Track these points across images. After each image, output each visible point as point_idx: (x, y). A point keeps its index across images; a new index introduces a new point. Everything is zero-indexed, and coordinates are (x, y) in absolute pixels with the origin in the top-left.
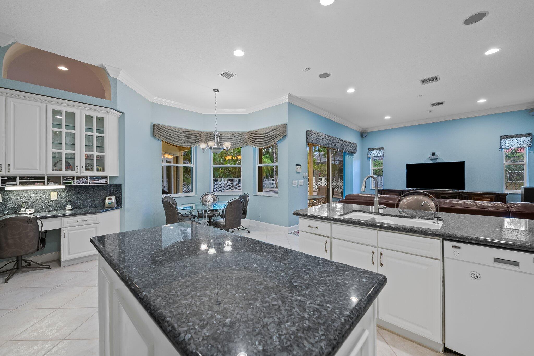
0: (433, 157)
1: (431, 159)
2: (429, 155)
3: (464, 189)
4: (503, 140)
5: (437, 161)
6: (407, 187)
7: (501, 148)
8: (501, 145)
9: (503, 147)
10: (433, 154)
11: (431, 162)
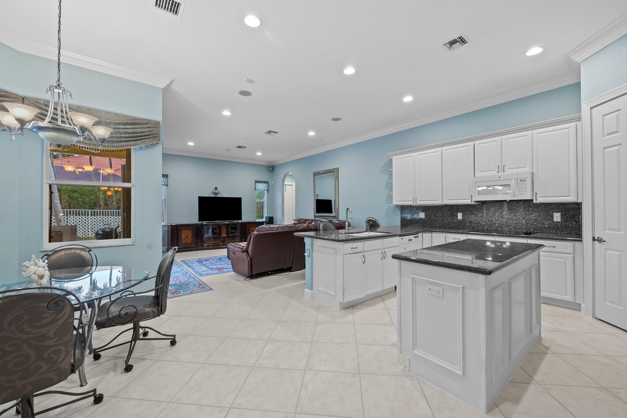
0: (217, 191)
1: (214, 193)
2: (212, 189)
3: (241, 220)
4: (257, 183)
5: (218, 196)
6: (199, 221)
7: (255, 189)
8: (255, 187)
9: (257, 188)
10: (216, 188)
11: (213, 196)
